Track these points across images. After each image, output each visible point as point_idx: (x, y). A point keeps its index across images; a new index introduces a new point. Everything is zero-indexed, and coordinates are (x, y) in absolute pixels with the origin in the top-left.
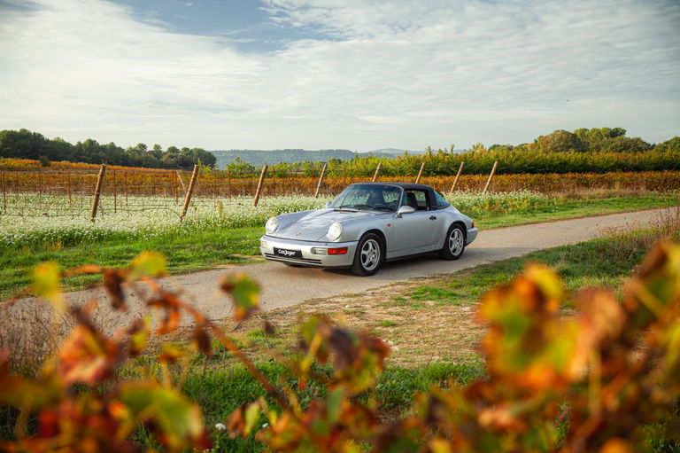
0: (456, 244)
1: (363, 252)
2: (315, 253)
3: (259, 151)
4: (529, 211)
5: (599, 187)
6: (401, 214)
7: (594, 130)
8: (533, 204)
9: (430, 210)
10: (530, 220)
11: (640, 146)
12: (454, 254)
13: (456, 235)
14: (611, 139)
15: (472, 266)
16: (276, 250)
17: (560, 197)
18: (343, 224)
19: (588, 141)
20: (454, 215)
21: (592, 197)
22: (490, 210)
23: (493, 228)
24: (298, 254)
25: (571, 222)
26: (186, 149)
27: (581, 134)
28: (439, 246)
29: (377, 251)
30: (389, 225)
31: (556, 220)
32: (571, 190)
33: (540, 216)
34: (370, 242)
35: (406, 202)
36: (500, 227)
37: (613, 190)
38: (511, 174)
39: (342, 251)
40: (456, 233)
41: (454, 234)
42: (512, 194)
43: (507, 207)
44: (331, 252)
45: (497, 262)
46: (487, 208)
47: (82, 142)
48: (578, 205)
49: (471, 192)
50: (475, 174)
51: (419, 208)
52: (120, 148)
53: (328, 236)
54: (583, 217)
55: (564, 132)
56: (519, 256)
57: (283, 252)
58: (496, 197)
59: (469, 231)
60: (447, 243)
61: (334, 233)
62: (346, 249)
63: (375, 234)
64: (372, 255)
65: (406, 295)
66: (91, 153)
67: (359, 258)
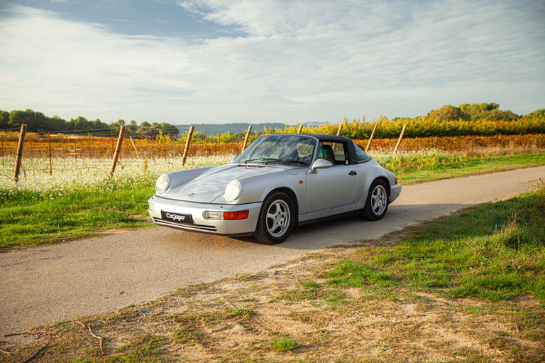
0: (379, 203)
1: (269, 215)
2: (209, 218)
3: (213, 125)
4: (438, 167)
5: (495, 146)
6: (315, 169)
7: (474, 105)
8: (440, 160)
9: (349, 164)
10: (443, 175)
11: (511, 117)
12: (376, 213)
13: (379, 192)
14: (488, 112)
15: (399, 229)
16: (163, 213)
17: (462, 155)
18: (243, 182)
19: (469, 113)
20: (376, 169)
21: (491, 155)
22: (402, 166)
23: (410, 184)
24: (188, 219)
25: (481, 176)
26: (155, 124)
27: (464, 109)
28: (360, 205)
29: (287, 213)
30: (301, 182)
31: (468, 175)
32: (470, 150)
33: (450, 172)
34: (277, 203)
35: (321, 155)
36: (417, 182)
37: (506, 149)
38: (414, 138)
39: (243, 215)
40: (379, 190)
41: (376, 191)
42: (420, 152)
43: (419, 164)
44: (228, 216)
45: (426, 222)
46: (400, 165)
47: (75, 119)
48: (481, 161)
49: (383, 151)
50: (383, 138)
51: (337, 163)
52: (104, 124)
53: (224, 196)
54: (492, 172)
55: (450, 107)
56: (448, 214)
57: (171, 216)
58: (406, 155)
59: (392, 187)
60: (369, 201)
61: (232, 193)
62: (246, 212)
63: (284, 194)
64: (280, 219)
65: (321, 277)
66: (81, 127)
67: (263, 222)
